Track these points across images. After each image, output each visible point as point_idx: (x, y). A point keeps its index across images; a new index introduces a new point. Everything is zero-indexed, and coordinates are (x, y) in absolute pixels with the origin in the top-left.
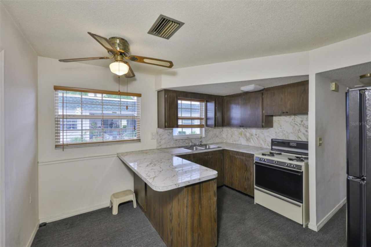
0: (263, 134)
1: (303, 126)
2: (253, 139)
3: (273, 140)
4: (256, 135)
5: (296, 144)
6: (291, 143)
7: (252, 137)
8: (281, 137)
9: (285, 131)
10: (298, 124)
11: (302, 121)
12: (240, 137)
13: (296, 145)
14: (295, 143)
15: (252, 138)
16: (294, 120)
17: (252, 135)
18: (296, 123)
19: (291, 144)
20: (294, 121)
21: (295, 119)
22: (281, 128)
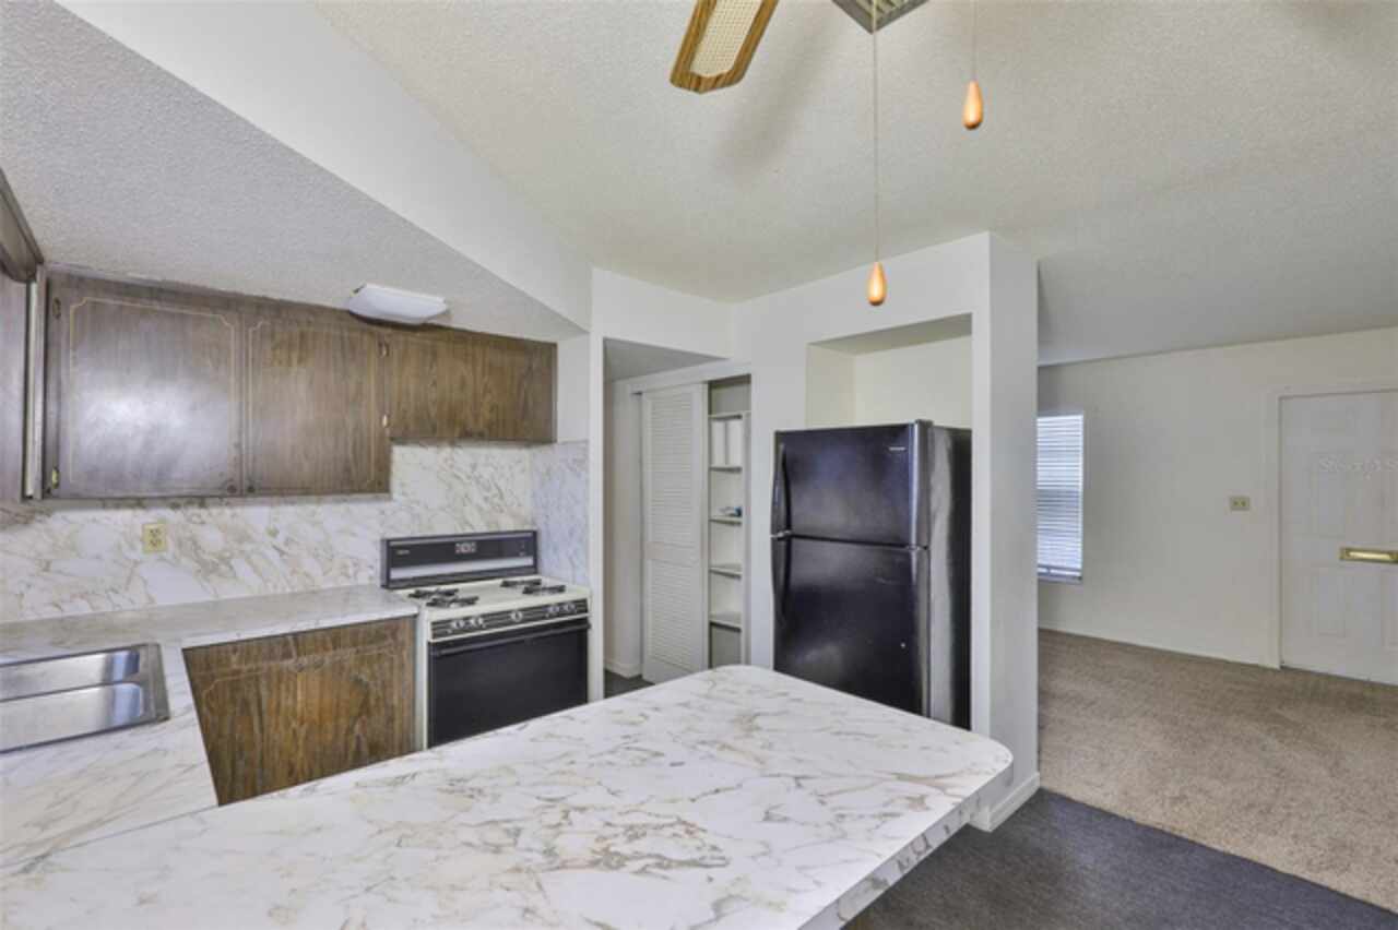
0: (315, 524)
1: (478, 482)
2: (254, 557)
3: (393, 544)
4: (274, 533)
5: (473, 544)
6: (458, 545)
7: (248, 547)
8: (406, 528)
9: (418, 503)
10: (463, 477)
11: (474, 467)
12: (136, 563)
13: (473, 550)
14: (470, 541)
15: (242, 552)
16: (450, 462)
17: (243, 538)
18: (459, 474)
19: (463, 549)
20: (451, 466)
21: (453, 459)
22: (404, 494)
